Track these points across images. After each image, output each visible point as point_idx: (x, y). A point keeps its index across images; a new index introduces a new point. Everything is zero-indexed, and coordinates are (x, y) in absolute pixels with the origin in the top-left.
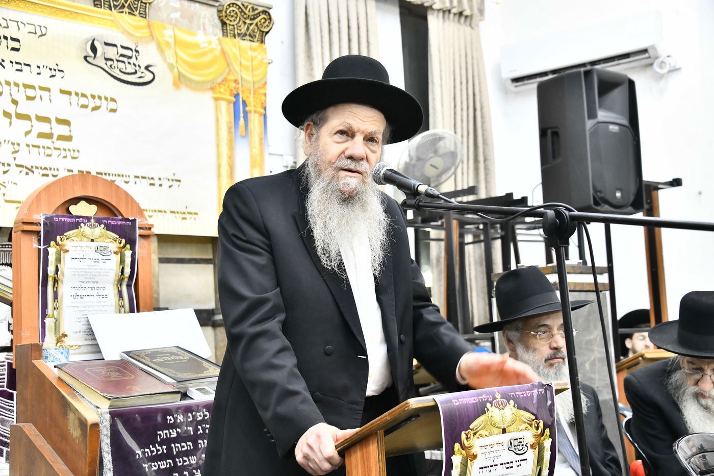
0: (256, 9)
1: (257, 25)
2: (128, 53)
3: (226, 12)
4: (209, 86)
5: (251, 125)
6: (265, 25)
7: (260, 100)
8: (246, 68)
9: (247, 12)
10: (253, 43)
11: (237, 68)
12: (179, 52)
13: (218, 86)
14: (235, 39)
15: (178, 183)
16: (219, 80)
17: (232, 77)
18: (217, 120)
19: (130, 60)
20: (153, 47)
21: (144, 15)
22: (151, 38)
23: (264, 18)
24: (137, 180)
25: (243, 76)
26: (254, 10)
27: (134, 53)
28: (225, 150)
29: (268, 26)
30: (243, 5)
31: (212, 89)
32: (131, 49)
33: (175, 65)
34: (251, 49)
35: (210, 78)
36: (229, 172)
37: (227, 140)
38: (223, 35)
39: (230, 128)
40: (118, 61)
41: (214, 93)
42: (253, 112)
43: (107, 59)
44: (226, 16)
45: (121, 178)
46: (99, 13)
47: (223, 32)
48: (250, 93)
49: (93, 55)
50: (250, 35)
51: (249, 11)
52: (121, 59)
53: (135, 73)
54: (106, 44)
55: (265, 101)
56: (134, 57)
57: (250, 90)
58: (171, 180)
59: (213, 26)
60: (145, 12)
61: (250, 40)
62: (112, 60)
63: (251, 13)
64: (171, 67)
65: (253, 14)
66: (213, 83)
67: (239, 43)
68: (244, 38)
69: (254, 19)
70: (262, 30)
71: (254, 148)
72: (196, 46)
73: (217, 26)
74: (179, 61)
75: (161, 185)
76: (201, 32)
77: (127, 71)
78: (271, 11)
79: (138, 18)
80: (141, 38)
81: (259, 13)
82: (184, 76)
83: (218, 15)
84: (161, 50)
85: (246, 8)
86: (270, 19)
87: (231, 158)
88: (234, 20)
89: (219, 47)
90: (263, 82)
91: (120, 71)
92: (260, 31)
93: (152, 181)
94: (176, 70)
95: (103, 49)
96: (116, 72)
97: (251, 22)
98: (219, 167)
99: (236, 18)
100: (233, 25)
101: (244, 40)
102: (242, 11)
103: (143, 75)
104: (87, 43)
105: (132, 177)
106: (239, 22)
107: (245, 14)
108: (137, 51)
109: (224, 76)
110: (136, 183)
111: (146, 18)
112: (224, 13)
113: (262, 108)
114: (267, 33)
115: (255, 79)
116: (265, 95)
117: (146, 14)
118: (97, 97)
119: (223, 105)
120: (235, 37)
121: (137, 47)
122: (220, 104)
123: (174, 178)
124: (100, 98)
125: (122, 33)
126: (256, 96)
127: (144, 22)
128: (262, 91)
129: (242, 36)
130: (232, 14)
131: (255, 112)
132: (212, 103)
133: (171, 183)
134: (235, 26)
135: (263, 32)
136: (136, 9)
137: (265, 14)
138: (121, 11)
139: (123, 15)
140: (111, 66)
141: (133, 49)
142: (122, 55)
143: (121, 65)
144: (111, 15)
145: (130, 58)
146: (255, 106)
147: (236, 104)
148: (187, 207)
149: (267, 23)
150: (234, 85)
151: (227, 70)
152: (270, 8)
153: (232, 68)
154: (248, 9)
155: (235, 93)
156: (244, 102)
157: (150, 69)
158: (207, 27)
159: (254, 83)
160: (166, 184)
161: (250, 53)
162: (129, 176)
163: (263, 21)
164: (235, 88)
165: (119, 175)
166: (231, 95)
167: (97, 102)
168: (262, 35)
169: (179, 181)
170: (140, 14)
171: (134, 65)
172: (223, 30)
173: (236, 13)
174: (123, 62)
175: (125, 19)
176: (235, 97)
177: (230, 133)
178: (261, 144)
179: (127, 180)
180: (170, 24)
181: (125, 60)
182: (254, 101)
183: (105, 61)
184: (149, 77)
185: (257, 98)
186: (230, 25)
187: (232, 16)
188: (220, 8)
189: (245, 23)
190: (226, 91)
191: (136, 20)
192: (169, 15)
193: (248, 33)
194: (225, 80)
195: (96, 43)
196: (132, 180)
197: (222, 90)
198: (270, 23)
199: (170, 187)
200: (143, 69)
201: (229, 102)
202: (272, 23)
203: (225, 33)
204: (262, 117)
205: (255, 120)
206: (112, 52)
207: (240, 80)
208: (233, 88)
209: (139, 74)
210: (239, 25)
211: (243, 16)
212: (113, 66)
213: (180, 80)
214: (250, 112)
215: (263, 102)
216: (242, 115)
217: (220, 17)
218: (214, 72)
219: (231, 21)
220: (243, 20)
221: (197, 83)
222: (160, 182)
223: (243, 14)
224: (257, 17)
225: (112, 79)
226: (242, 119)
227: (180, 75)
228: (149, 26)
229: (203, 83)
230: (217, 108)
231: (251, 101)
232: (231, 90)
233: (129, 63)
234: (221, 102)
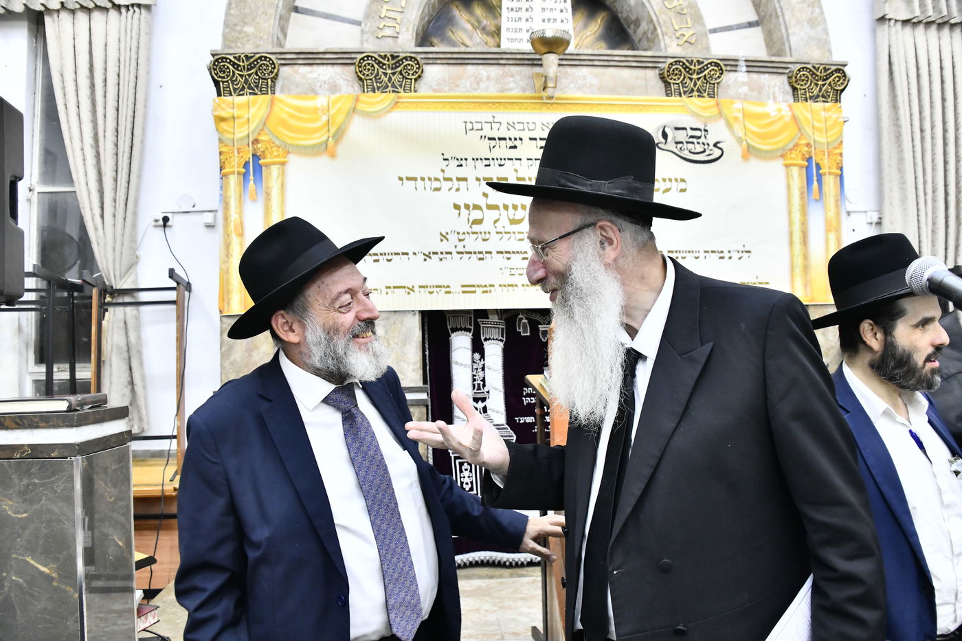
0: (829, 69)
1: (830, 84)
2: (697, 133)
3: (796, 77)
4: (779, 154)
5: (826, 188)
6: (839, 83)
7: (835, 160)
8: (819, 130)
9: (818, 74)
10: (826, 104)
11: (809, 131)
12: (748, 125)
13: (789, 152)
14: (806, 103)
15: (748, 254)
16: (790, 146)
17: (804, 142)
18: (789, 187)
19: (699, 140)
20: (722, 123)
21: (712, 96)
22: (719, 115)
23: (837, 76)
24: (707, 254)
25: (816, 138)
26: (826, 70)
27: (703, 132)
28: (797, 216)
29: (842, 84)
30: (814, 67)
31: (782, 156)
32: (700, 130)
33: (744, 138)
34: (824, 110)
35: (780, 146)
36: (802, 238)
37: (800, 205)
38: (794, 100)
39: (802, 194)
40: (687, 142)
41: (785, 160)
42: (827, 174)
43: (677, 143)
44: (796, 82)
45: (691, 254)
46: (670, 101)
47: (794, 97)
48: (824, 155)
49: (664, 141)
50: (823, 96)
51: (821, 72)
52: (691, 140)
53: (704, 151)
54: (677, 129)
55: (841, 161)
56: (703, 137)
57: (824, 152)
58: (740, 252)
59: (784, 93)
60: (714, 92)
61: (823, 101)
62: (682, 143)
63: (823, 74)
64: (740, 140)
65: (825, 74)
66: (784, 150)
67: (811, 105)
68: (816, 100)
69: (827, 79)
70: (836, 88)
71: (830, 211)
72: (766, 116)
73: (788, 93)
74: (748, 133)
75: (730, 258)
76: (771, 102)
77: (696, 151)
78: (846, 69)
79: (707, 99)
80: (710, 117)
81: (832, 72)
82: (753, 148)
83: (788, 81)
84: (729, 126)
85: (817, 70)
86: (845, 76)
87: (804, 223)
88: (805, 84)
89: (790, 113)
90: (839, 141)
91: (690, 152)
92: (834, 90)
93: (722, 255)
94: (745, 142)
95: (674, 134)
96: (686, 154)
97: (824, 83)
98: (791, 234)
99: (807, 81)
100: (805, 89)
101: (817, 102)
102: (814, 73)
103: (712, 152)
104: (658, 130)
105: (702, 252)
106: (810, 85)
107: (817, 76)
108: (706, 131)
109: (796, 141)
110: (705, 257)
111: (714, 97)
112: (794, 79)
113: (837, 169)
114: (842, 90)
115: (829, 140)
116: (841, 154)
117: (714, 94)
118: (667, 180)
119: (795, 170)
120: (807, 101)
121: (706, 126)
122: (791, 171)
123: (743, 250)
124: (670, 180)
125: (692, 115)
126: (831, 157)
127: (712, 102)
128: (838, 151)
129: (814, 98)
130: (803, 78)
131: (830, 174)
132: (782, 170)
133: (741, 255)
134: (807, 90)
135: (837, 90)
136: (705, 91)
137: (839, 73)
138: (690, 95)
139: (693, 98)
140: (681, 148)
141: (702, 129)
142: (692, 137)
143: (690, 146)
144: (680, 101)
145: (700, 137)
146: (829, 167)
147: (808, 168)
148: (757, 277)
149: (841, 80)
150: (806, 149)
151: (799, 134)
152: (845, 66)
153: (804, 133)
154: (820, 71)
155: (808, 157)
156: (817, 165)
157: (718, 145)
158: (777, 95)
159: (828, 144)
160: (735, 256)
161: (823, 114)
162: (699, 252)
163: (837, 79)
164: (807, 152)
165: (689, 252)
166: (803, 160)
167: (668, 184)
168: (837, 93)
169: (749, 252)
170: (708, 94)
171: (703, 144)
172: (794, 95)
173: (807, 77)
174: (693, 143)
175: (695, 102)
176: (807, 161)
177: (802, 198)
178: (837, 206)
179: (697, 255)
180: (739, 98)
181: (695, 140)
182: (828, 162)
183: (675, 145)
184: (717, 153)
185: (832, 159)
186: (801, 89)
187: (803, 80)
188: (790, 74)
189: (817, 85)
190: (797, 156)
191: (706, 101)
192: (737, 90)
193: (821, 94)
194: (796, 145)
195: (667, 130)
196: (702, 255)
197: (793, 156)
198: (844, 80)
199: (740, 258)
200: (711, 147)
201: (801, 167)
202: (847, 79)
203: (796, 99)
204: (838, 178)
205: (830, 183)
206: (681, 136)
207: (812, 143)
208: (805, 153)
209: (708, 152)
210: (811, 88)
211: (814, 78)
212: (683, 149)
213: (750, 152)
214: (825, 174)
215: (839, 162)
216: (815, 178)
217: (790, 83)
218: (783, 139)
219: (802, 85)
220: (816, 82)
221: (767, 152)
222: (729, 255)
223: (814, 76)
224: (831, 77)
225: (682, 161)
226: (815, 183)
227: (749, 146)
228: (718, 104)
229: (773, 151)
230: (788, 176)
231: (826, 164)
232: (803, 155)
233: (698, 143)
234: (792, 168)
